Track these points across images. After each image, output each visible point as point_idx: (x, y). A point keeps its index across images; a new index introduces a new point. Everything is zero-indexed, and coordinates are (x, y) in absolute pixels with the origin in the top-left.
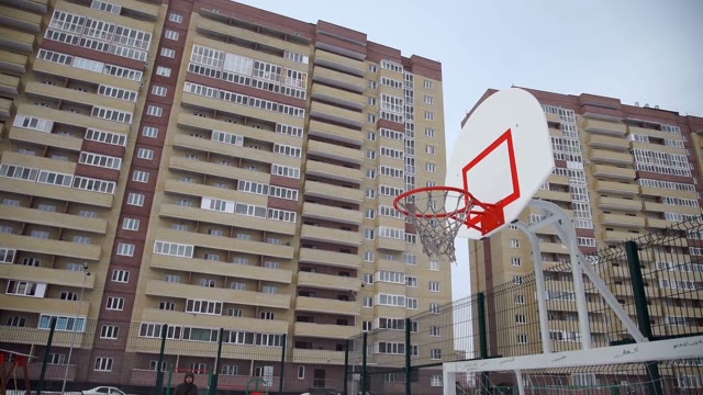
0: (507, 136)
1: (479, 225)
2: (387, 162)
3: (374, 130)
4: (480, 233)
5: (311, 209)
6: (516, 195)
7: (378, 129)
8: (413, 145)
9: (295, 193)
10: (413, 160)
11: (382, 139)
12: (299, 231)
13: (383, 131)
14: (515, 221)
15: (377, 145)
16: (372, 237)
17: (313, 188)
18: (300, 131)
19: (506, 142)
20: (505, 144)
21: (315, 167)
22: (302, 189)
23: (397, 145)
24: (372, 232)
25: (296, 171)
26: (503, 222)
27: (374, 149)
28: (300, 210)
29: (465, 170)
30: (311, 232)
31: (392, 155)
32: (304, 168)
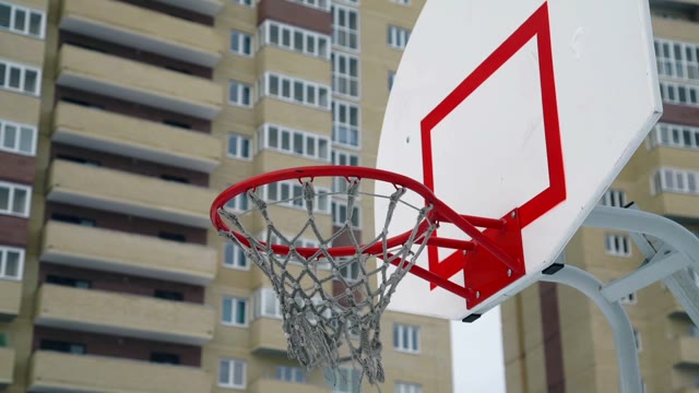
0: (537, 25)
1: (458, 278)
2: (283, 115)
3: (249, 27)
4: (462, 301)
5: (69, 242)
6: (555, 194)
7: (260, 21)
8: (353, 72)
9: (20, 195)
10: (354, 111)
11: (270, 52)
12: (31, 302)
13: (274, 31)
14: (553, 268)
15: (257, 70)
16: (241, 319)
17: (73, 181)
18: (35, 19)
19: (533, 43)
20: (532, 46)
21: (79, 123)
22: (42, 184)
23: (309, 69)
24: (242, 305)
25: (26, 134)
26: (520, 271)
27: (248, 78)
28: (35, 245)
29: (429, 123)
30: (67, 306)
31: (299, 95)
32: (47, 125)
